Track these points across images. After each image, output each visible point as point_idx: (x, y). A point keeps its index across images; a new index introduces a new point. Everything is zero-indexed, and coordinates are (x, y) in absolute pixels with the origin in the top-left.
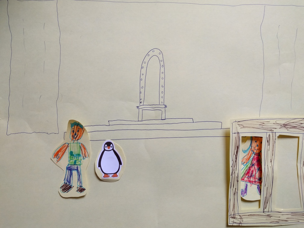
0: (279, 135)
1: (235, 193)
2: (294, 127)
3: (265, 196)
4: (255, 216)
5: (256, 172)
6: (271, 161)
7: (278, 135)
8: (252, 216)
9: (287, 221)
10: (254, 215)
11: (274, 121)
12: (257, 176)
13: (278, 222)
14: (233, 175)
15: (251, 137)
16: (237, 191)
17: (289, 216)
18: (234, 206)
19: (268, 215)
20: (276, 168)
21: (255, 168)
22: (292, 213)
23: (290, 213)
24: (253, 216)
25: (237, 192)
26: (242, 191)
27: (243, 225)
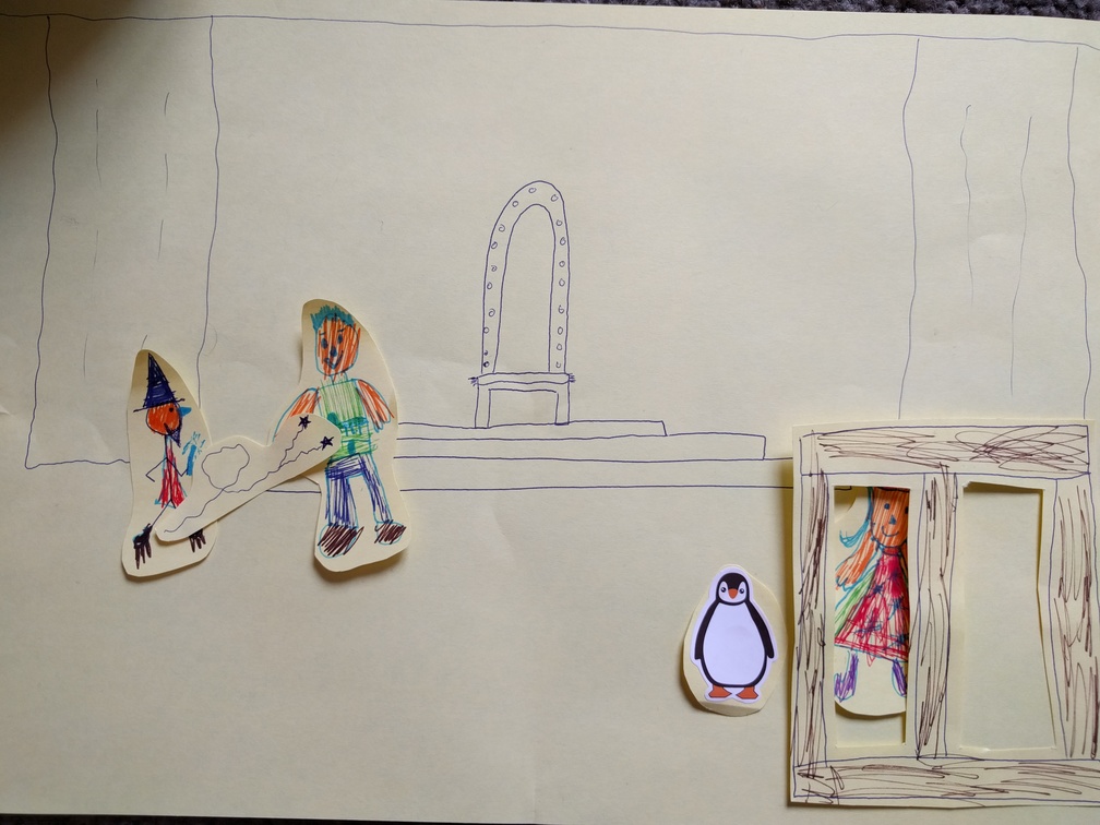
0: (968, 481)
1: (813, 688)
2: (1024, 456)
3: (922, 698)
4: (886, 772)
5: (887, 613)
6: (942, 576)
7: (964, 482)
8: (876, 772)
9: (1003, 791)
10: (884, 767)
11: (950, 435)
12: (893, 626)
13: (971, 796)
14: (807, 622)
15: (870, 488)
16: (819, 678)
17: (1013, 775)
18: (810, 733)
19: (934, 770)
20: (959, 599)
21: (884, 599)
22: (1021, 762)
23: (1016, 764)
24: (880, 772)
25: (821, 685)
26: (838, 682)
27: (843, 802)
